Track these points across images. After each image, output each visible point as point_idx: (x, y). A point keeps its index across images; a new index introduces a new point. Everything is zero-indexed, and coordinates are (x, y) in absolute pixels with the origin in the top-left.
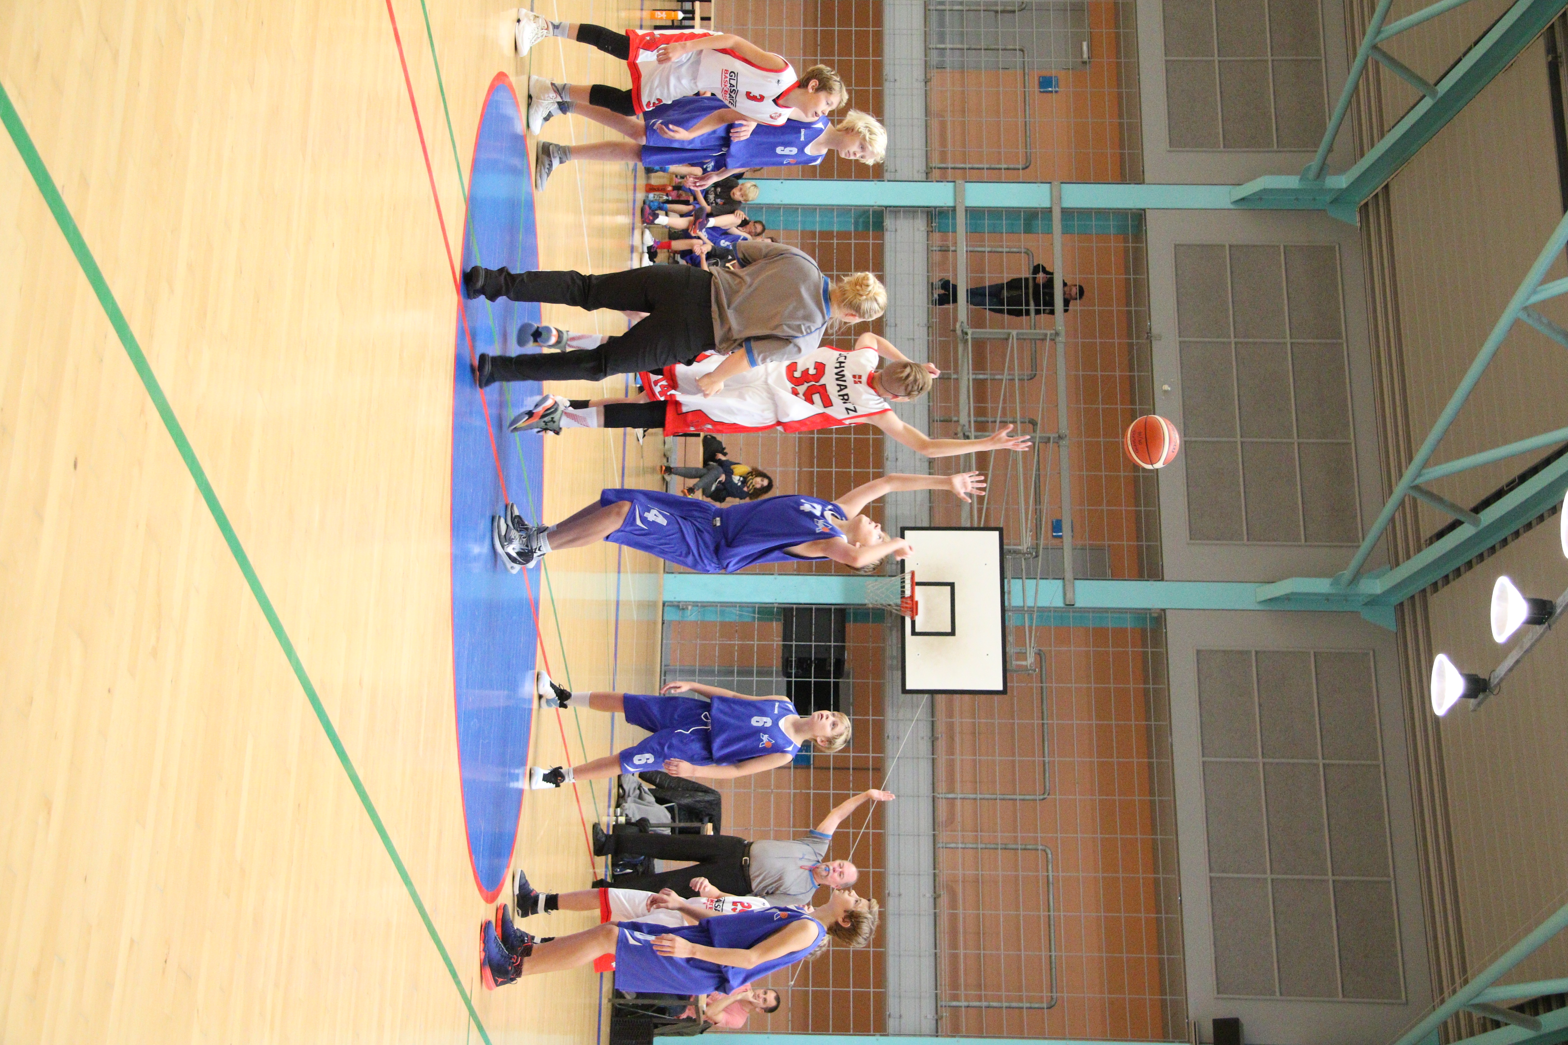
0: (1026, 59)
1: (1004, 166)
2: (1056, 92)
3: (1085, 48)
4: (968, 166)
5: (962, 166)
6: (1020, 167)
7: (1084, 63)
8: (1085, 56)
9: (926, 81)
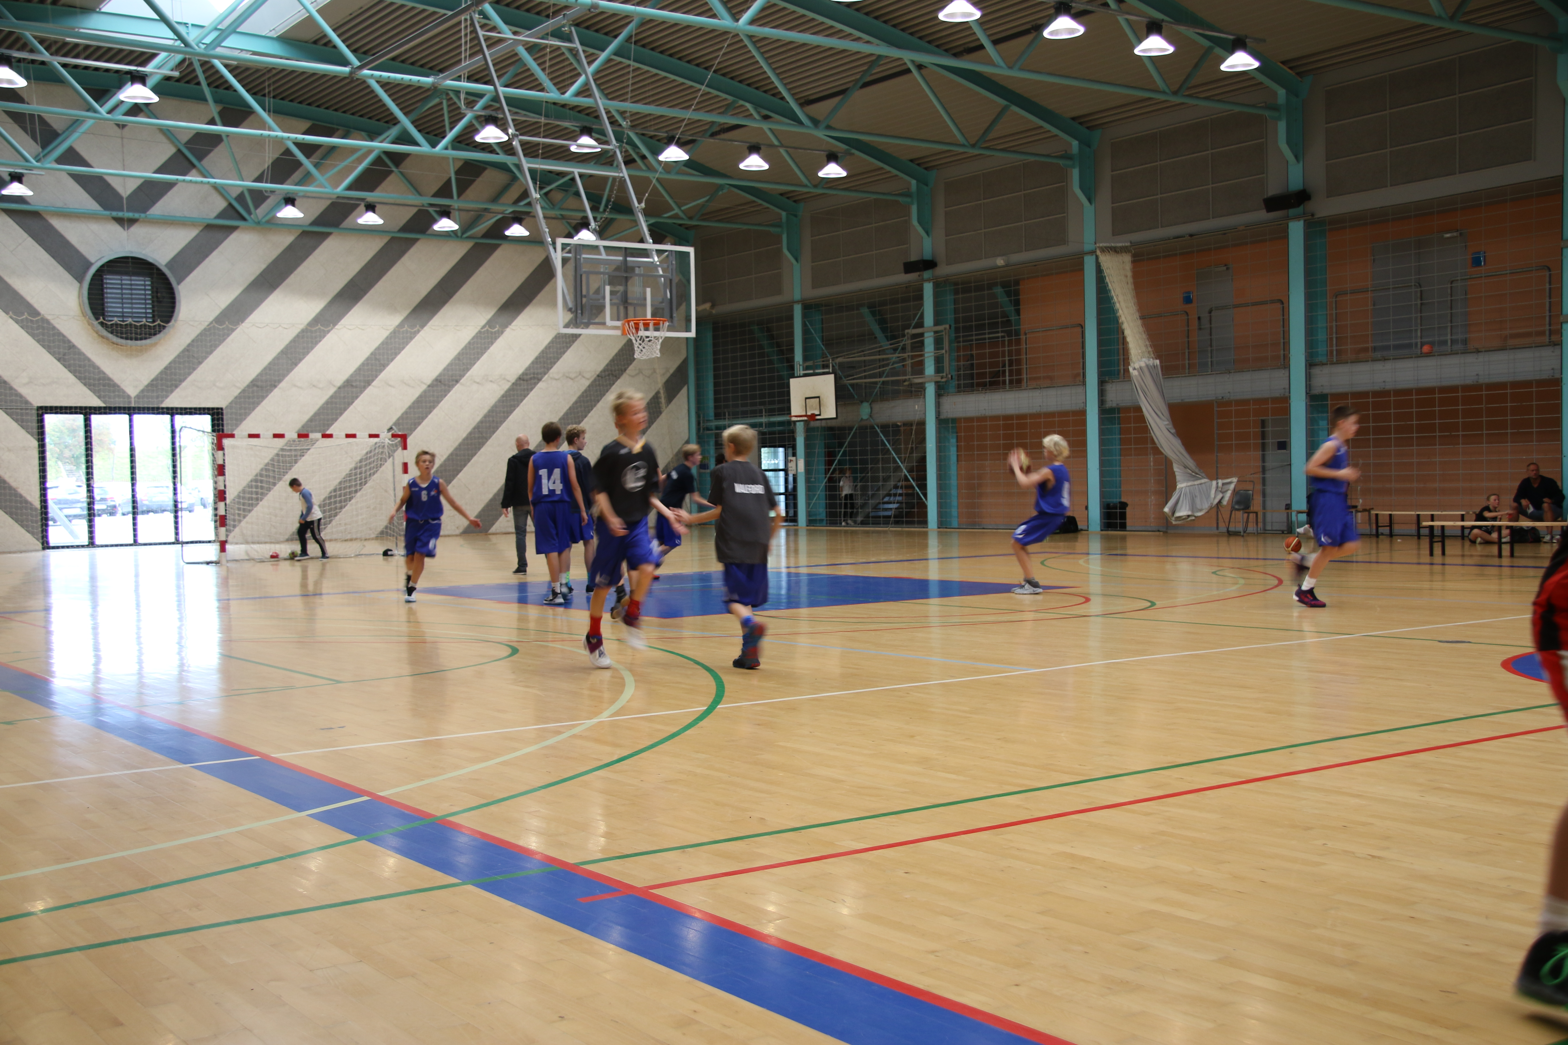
0: (1459, 278)
1: (1547, 286)
2: (1485, 253)
3: (1448, 235)
4: (1547, 314)
5: (1547, 318)
6: (1547, 273)
7: (1461, 234)
8: (1455, 234)
9: (1478, 351)
